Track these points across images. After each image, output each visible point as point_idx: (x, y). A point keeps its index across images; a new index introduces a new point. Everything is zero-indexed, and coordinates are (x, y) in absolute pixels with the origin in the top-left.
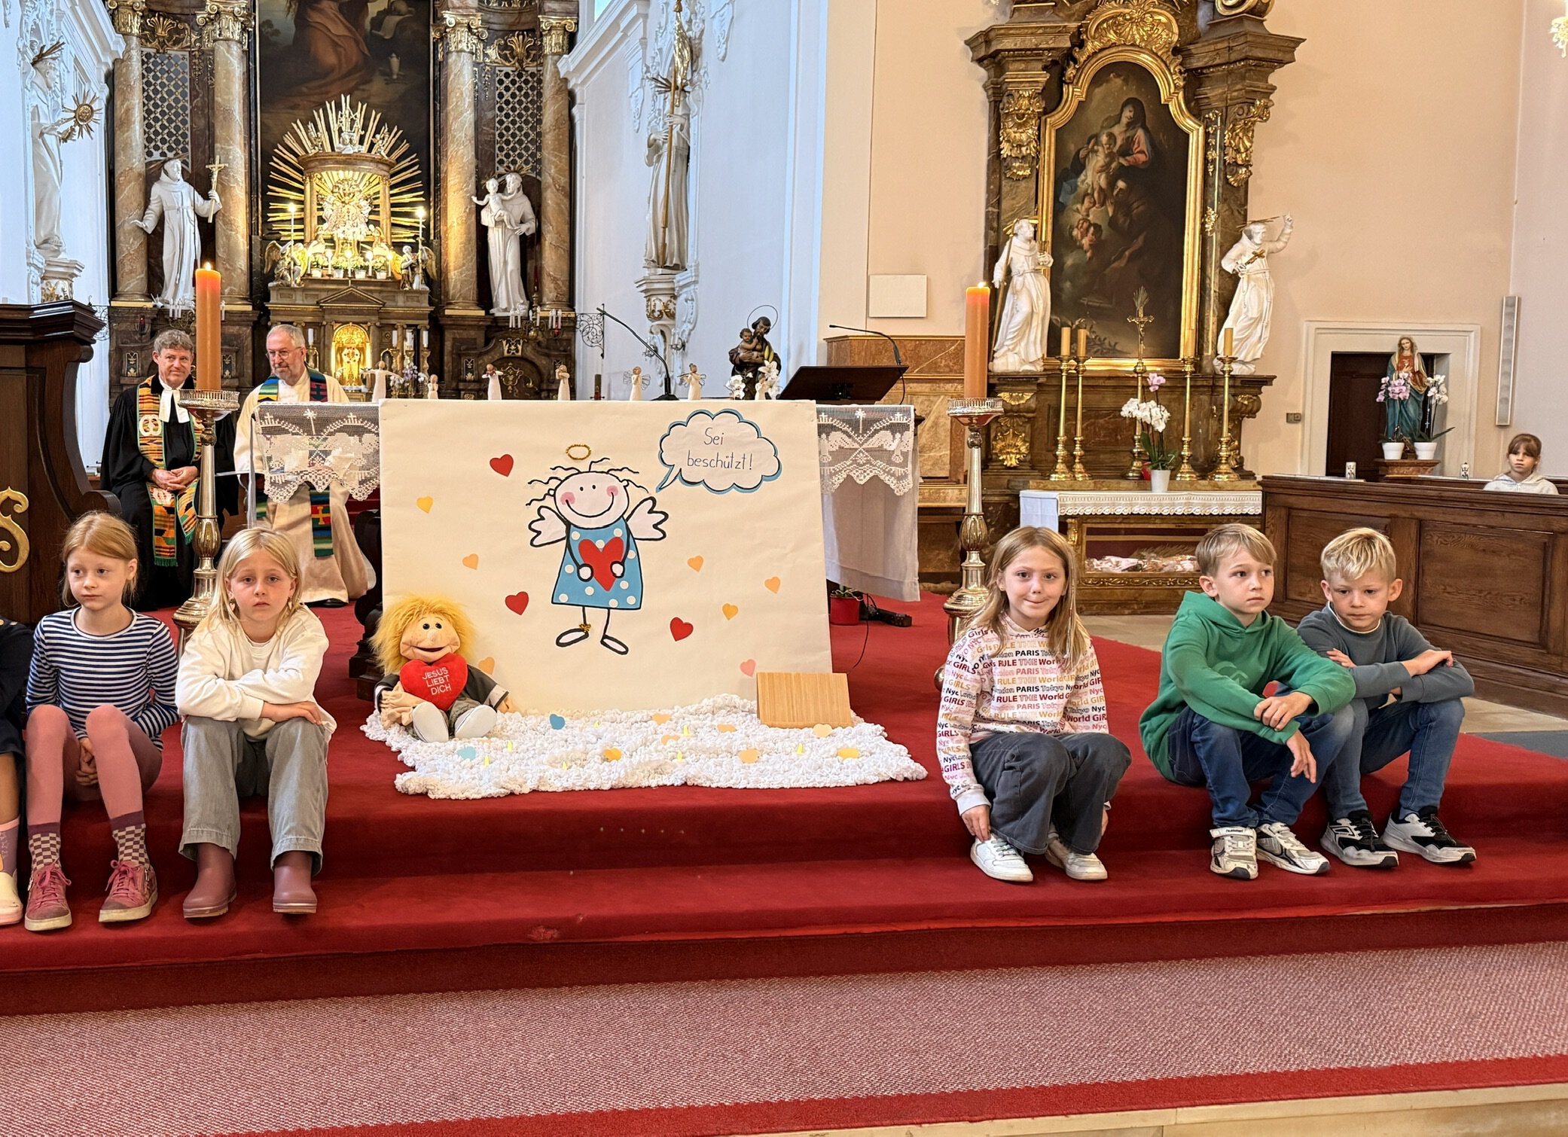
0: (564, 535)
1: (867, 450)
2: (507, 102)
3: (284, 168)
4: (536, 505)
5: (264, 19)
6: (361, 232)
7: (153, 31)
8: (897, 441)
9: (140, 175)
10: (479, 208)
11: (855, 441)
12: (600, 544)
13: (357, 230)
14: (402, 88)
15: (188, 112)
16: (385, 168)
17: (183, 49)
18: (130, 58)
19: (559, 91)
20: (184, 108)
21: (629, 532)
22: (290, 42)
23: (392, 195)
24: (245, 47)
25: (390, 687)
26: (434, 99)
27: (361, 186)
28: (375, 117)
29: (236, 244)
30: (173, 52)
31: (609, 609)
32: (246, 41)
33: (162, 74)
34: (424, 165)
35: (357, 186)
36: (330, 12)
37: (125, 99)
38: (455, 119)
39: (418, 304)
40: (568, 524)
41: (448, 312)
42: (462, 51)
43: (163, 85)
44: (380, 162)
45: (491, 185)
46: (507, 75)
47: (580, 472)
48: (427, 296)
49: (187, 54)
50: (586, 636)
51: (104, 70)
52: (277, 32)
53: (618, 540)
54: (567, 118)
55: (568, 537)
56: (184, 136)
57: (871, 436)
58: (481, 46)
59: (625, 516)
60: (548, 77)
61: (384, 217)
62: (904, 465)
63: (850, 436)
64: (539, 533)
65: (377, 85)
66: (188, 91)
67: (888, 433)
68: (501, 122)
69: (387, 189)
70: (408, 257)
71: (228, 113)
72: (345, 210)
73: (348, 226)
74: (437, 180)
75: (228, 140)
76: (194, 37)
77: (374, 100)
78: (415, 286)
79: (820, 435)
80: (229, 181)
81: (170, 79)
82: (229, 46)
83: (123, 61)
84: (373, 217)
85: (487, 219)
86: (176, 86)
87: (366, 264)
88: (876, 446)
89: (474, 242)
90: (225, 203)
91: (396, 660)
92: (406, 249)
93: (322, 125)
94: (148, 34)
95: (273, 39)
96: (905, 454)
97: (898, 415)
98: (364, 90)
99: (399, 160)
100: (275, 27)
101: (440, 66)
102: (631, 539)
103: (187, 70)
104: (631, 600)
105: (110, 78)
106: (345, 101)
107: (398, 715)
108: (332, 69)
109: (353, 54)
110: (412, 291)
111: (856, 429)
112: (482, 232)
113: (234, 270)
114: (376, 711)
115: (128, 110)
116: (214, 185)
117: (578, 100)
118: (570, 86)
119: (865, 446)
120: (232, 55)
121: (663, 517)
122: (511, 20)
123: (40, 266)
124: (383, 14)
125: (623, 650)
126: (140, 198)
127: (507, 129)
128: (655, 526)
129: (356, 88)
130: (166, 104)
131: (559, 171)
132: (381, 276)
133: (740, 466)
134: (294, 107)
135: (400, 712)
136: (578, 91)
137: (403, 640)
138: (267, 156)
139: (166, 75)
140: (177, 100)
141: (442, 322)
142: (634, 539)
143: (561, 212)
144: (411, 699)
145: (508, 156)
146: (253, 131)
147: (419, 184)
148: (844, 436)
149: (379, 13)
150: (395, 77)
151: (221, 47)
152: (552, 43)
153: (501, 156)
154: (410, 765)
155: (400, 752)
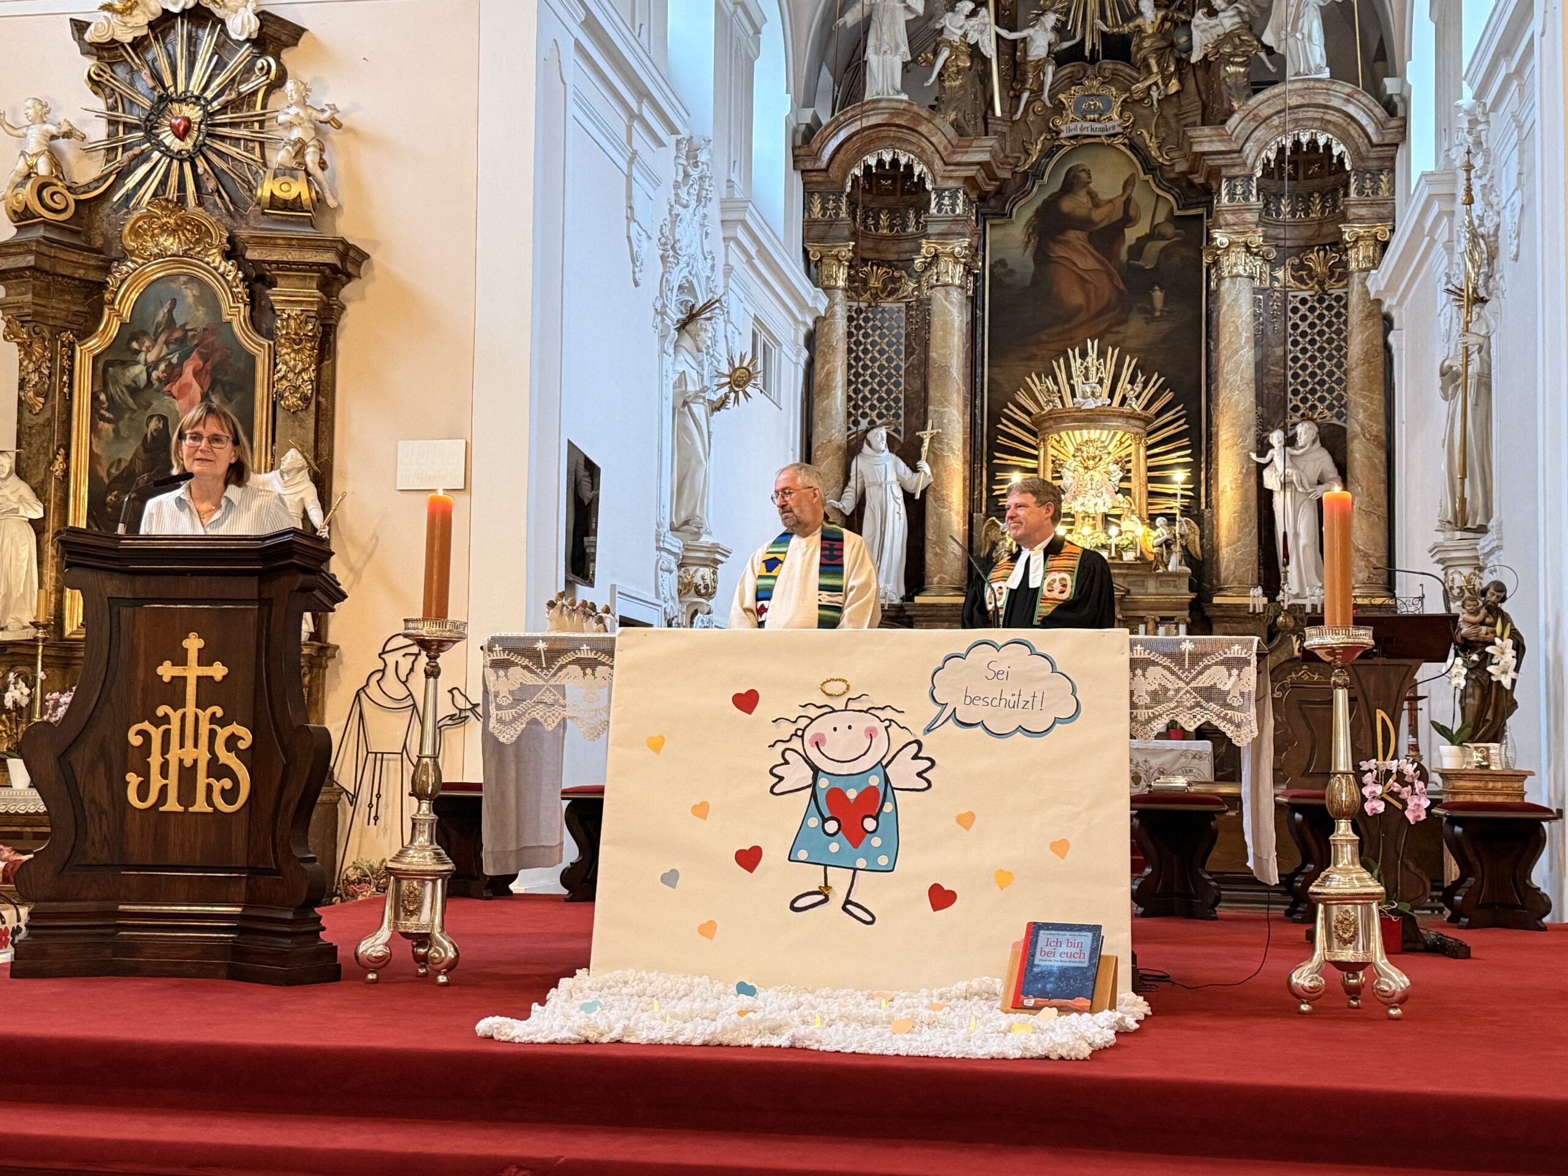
0: (810, 782)
1: (1195, 689)
2: (1304, 334)
3: (1015, 431)
4: (781, 747)
5: (997, 257)
6: (1105, 503)
7: (865, 282)
8: (1233, 679)
9: (839, 447)
10: (1261, 468)
11: (1180, 678)
12: (852, 794)
13: (1100, 501)
14: (1166, 327)
15: (902, 372)
16: (1138, 423)
17: (898, 300)
18: (833, 315)
19: (1369, 316)
20: (897, 368)
21: (887, 780)
22: (1028, 283)
23: (1149, 457)
24: (970, 293)
26: (1208, 337)
27: (1110, 449)
28: (1130, 363)
29: (949, 523)
30: (887, 304)
31: (855, 870)
32: (971, 285)
33: (874, 331)
34: (1193, 418)
35: (1105, 447)
36: (1076, 243)
37: (826, 362)
38: (1228, 359)
39: (1175, 591)
40: (816, 770)
41: (1216, 600)
42: (1238, 275)
43: (874, 344)
44: (1132, 416)
45: (1276, 438)
46: (1303, 301)
47: (834, 711)
48: (1187, 580)
49: (903, 305)
50: (826, 900)
51: (803, 331)
52: (1012, 272)
53: (874, 789)
54: (1381, 349)
55: (814, 784)
56: (897, 400)
57: (1200, 673)
58: (1267, 268)
59: (884, 762)
60: (1354, 299)
61: (1137, 485)
62: (1244, 708)
63: (1173, 673)
64: (781, 779)
65: (1135, 326)
66: (902, 348)
67: (1223, 669)
68: (1295, 359)
69: (1142, 451)
70: (1162, 532)
71: (945, 370)
72: (1087, 477)
73: (1089, 497)
74: (1209, 437)
75: (944, 401)
76: (912, 285)
77: (1131, 343)
78: (1170, 568)
79: (1133, 669)
80: (942, 449)
81: (882, 336)
82: (947, 293)
83: (825, 318)
84: (1125, 485)
85: (1271, 480)
86: (890, 344)
87: (1109, 542)
88: (1207, 684)
89: (1253, 511)
90: (936, 475)
92: (1160, 521)
93: (1062, 377)
94: (856, 286)
95: (1008, 280)
96: (1245, 695)
97: (1236, 647)
98: (1117, 333)
99: (1158, 415)
100: (1010, 267)
101: (1213, 295)
102: (889, 789)
103: (903, 324)
104: (883, 861)
105: (811, 340)
106: (1093, 347)
108: (1078, 310)
109: (1105, 291)
110: (1167, 574)
111: (1181, 665)
112: (1265, 498)
113: (945, 555)
115: (828, 374)
116: (924, 455)
117: (1396, 325)
118: (1385, 309)
119: (1194, 684)
120: (951, 303)
121: (928, 764)
122: (1308, 233)
123: (676, 550)
124: (1142, 241)
125: (869, 919)
126: (838, 474)
127: (1304, 367)
128: (919, 775)
129: (1107, 331)
130: (876, 365)
131: (1371, 416)
132: (1129, 556)
133: (1029, 705)
134: (1032, 357)
136: (1394, 314)
138: (995, 417)
139: (878, 332)
140: (890, 360)
141: (1208, 613)
142: (893, 789)
143: (1373, 467)
145: (1304, 400)
146: (978, 390)
147: (1185, 442)
148: (1166, 673)
149: (1138, 239)
150: (1158, 314)
151: (939, 294)
152: (1357, 258)
153: (1296, 401)
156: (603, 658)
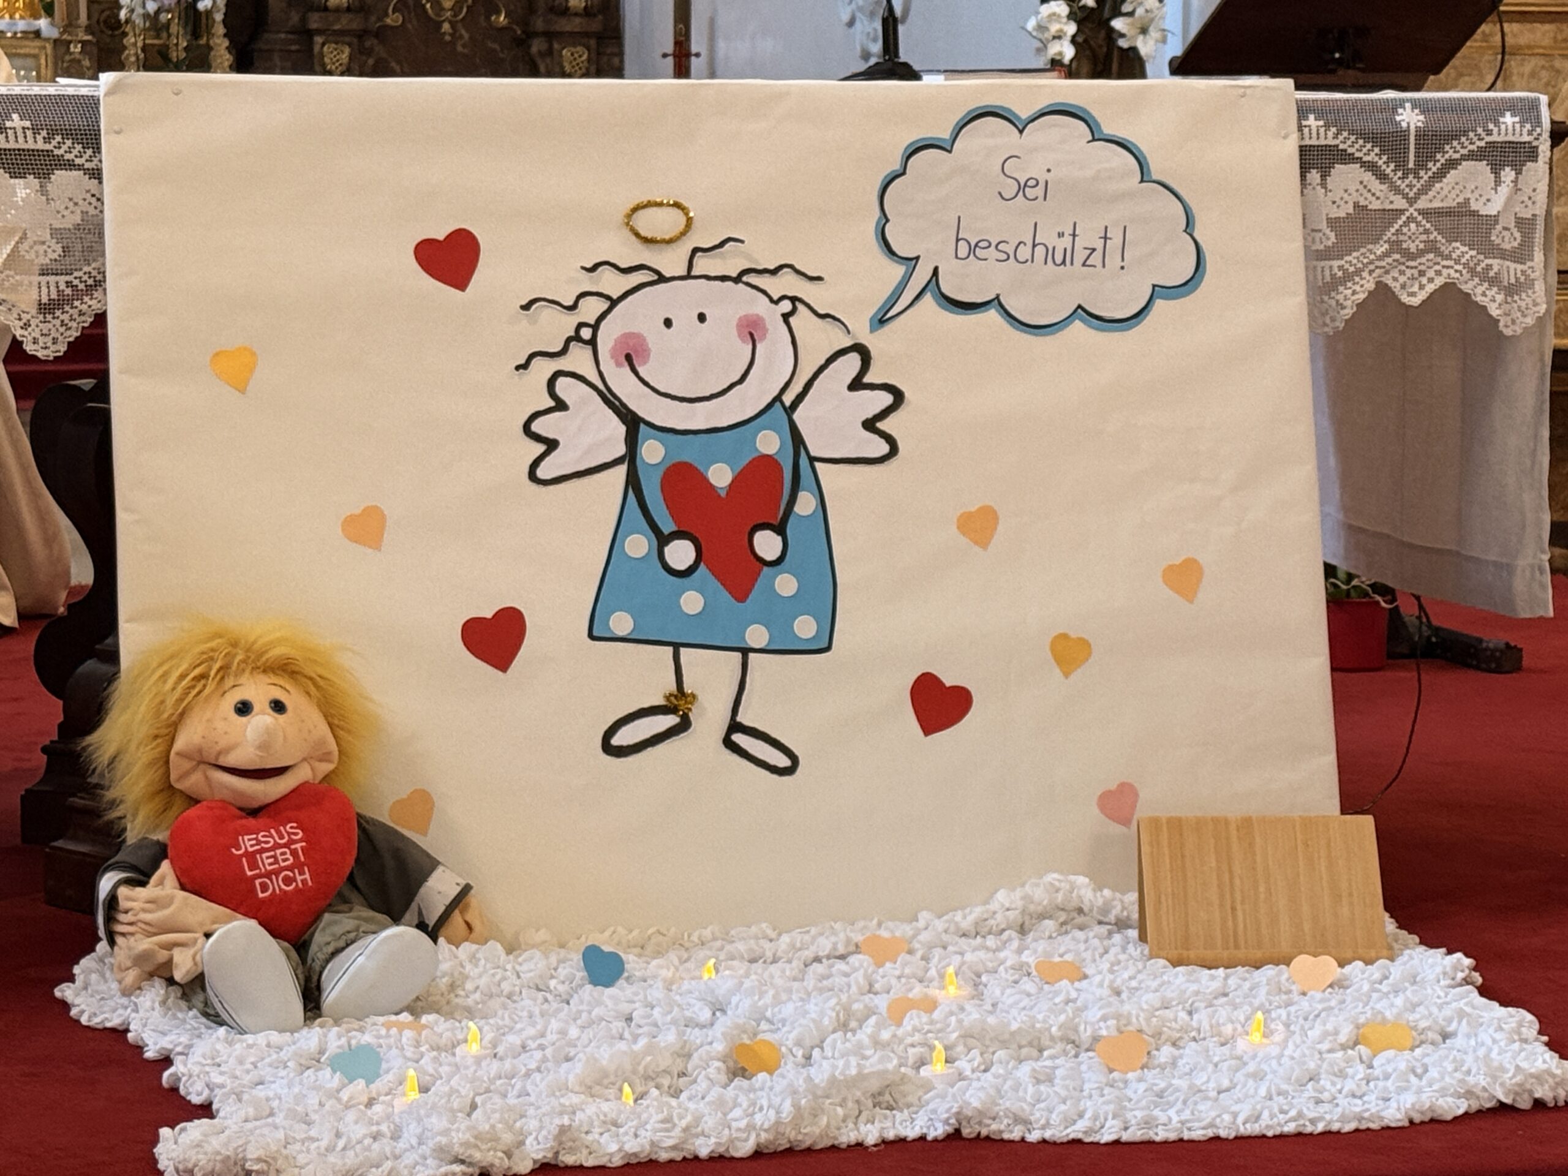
0: (621, 450)
1: (1425, 213)
4: (544, 369)
8: (1504, 190)
11: (1397, 191)
12: (720, 476)
21: (797, 440)
25: (140, 877)
31: (745, 651)
40: (632, 422)
47: (662, 279)
50: (684, 725)
53: (766, 464)
55: (631, 456)
57: (1441, 175)
59: (788, 399)
62: (1521, 255)
63: (1382, 177)
64: (552, 445)
67: (1483, 167)
79: (1304, 169)
88: (1450, 203)
91: (158, 803)
96: (1524, 225)
97: (1508, 119)
102: (804, 462)
104: (806, 628)
107: (162, 956)
111: (1398, 156)
114: (102, 947)
119: (1422, 203)
121: (887, 399)
125: (783, 762)
128: (870, 425)
133: (1096, 258)
135: (170, 946)
137: (179, 744)
142: (812, 460)
144: (199, 910)
148: (1368, 177)
154: (196, 1100)
155: (166, 1061)
156: (67, 149)
